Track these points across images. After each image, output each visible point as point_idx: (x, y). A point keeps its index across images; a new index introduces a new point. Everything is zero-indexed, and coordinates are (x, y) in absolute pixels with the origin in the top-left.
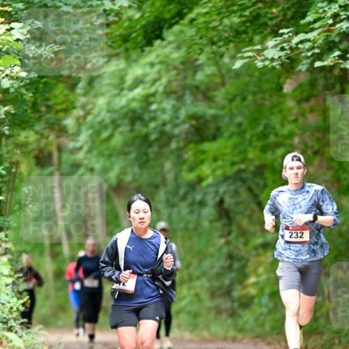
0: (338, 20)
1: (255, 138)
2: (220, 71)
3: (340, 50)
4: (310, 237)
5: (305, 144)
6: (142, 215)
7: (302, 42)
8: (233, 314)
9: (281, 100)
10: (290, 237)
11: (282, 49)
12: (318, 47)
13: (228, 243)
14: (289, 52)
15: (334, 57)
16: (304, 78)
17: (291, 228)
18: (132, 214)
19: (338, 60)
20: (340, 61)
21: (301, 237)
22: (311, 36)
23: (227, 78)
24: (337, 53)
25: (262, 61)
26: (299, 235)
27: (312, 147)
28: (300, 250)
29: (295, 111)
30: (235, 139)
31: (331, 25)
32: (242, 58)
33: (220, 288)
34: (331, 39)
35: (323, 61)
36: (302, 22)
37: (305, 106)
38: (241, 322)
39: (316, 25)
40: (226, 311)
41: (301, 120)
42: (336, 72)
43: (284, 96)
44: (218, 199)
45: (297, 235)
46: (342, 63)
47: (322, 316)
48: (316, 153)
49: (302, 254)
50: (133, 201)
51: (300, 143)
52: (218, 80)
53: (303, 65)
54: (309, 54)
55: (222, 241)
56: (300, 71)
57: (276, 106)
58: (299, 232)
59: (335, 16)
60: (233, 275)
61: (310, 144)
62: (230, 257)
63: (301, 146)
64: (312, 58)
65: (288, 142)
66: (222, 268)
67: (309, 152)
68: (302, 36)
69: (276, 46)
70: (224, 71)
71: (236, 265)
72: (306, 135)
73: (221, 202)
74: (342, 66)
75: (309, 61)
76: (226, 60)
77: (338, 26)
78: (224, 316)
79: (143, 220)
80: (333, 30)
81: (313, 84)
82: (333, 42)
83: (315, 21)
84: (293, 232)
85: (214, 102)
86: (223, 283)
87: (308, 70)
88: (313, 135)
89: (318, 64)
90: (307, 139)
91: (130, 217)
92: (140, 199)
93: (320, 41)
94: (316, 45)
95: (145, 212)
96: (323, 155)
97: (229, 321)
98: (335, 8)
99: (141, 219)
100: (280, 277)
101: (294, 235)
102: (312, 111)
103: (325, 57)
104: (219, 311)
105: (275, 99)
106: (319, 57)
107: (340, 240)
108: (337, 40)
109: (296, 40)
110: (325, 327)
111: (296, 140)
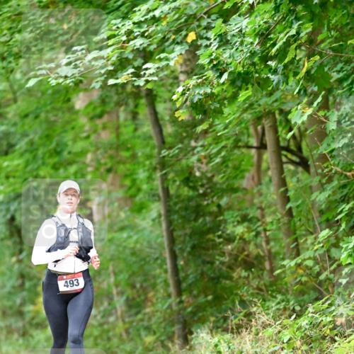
0: (131, 37)
1: (47, 155)
2: (11, 86)
3: (134, 67)
5: (98, 161)
8: (24, 334)
9: (74, 117)
12: (113, 65)
13: (20, 261)
15: (128, 74)
16: (96, 95)
19: (132, 77)
22: (105, 53)
23: (18, 94)
24: (132, 70)
27: (105, 164)
29: (87, 128)
30: (28, 156)
31: (124, 42)
33: (11, 308)
34: (125, 56)
35: (117, 79)
37: (99, 122)
38: (33, 342)
39: (110, 42)
40: (18, 330)
41: (93, 137)
42: (129, 88)
43: (77, 112)
44: (9, 216)
46: (135, 80)
47: (115, 336)
48: (109, 171)
51: (92, 160)
52: (10, 96)
53: (97, 82)
54: (103, 71)
55: (14, 259)
56: (94, 88)
57: (68, 122)
59: (129, 33)
60: (25, 293)
61: (103, 161)
62: (22, 276)
63: (94, 164)
64: (105, 76)
65: (78, 159)
66: (13, 287)
67: (102, 169)
70: (16, 87)
71: (28, 284)
72: (99, 152)
73: (13, 219)
74: (136, 84)
75: (103, 78)
76: (18, 76)
77: (132, 43)
78: (16, 336)
80: (127, 47)
81: (103, 101)
82: (127, 58)
83: (109, 38)
85: (6, 118)
86: (15, 302)
87: (102, 87)
88: (106, 152)
89: (111, 82)
90: (100, 157)
93: (114, 59)
94: (109, 62)
96: (116, 172)
97: (21, 341)
98: (128, 25)
102: (104, 128)
103: (119, 74)
104: (10, 331)
105: (67, 116)
106: (112, 74)
107: (134, 259)
108: (131, 57)
110: (118, 347)
111: (89, 157)
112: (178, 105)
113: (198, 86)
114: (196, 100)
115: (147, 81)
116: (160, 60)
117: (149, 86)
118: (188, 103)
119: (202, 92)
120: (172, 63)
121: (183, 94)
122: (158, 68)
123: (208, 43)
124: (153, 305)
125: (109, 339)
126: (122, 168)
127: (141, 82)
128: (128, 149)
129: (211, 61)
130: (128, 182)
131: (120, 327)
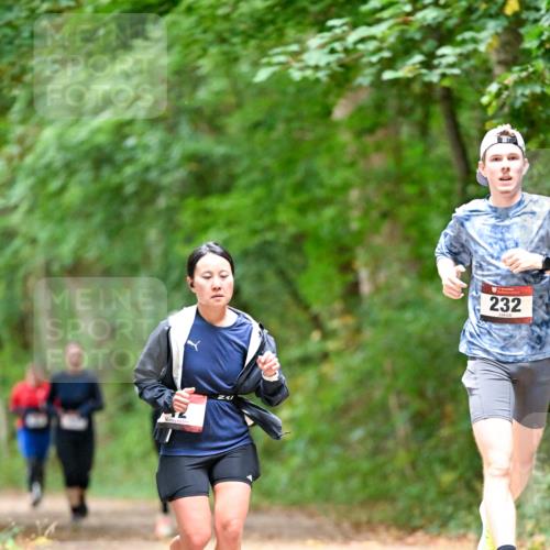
0: (419, 5)
1: (288, 192)
2: (234, 84)
3: (422, 53)
4: (534, 310)
5: (368, 200)
6: (217, 281)
7: (363, 40)
10: (492, 308)
11: (333, 51)
12: (389, 49)
14: (342, 55)
15: (414, 65)
16: (366, 97)
17: (494, 290)
18: (198, 279)
19: (420, 69)
20: (424, 71)
21: (514, 310)
22: (378, 30)
24: (418, 58)
25: (302, 69)
26: (512, 305)
27: (379, 205)
28: (511, 336)
29: (351, 149)
30: (259, 192)
31: (409, 14)
32: (269, 64)
34: (408, 35)
35: (396, 70)
36: (365, 8)
37: (369, 140)
38: (264, 481)
39: (385, 14)
41: (361, 165)
42: (417, 88)
43: (335, 125)
45: (506, 304)
46: (426, 74)
48: (385, 215)
49: (515, 345)
50: (200, 256)
51: (360, 200)
52: (231, 99)
53: (364, 76)
54: (374, 59)
56: (360, 86)
57: (322, 139)
58: (511, 298)
61: (375, 200)
63: (362, 204)
64: (379, 66)
65: (340, 197)
67: (375, 214)
68: (363, 31)
69: (322, 46)
70: (241, 86)
72: (369, 187)
74: (426, 79)
75: (373, 70)
76: (244, 67)
77: (419, 15)
79: (220, 293)
80: (411, 21)
81: (379, 107)
82: (412, 40)
83: (383, 8)
84: (500, 298)
85: (225, 134)
87: (373, 85)
88: (381, 186)
89: (388, 75)
90: (372, 195)
91: (192, 285)
92: (214, 252)
93: (392, 40)
94: (384, 45)
95: (223, 277)
96: (395, 219)
99: (214, 289)
100: (471, 389)
101: (501, 305)
102: (378, 148)
103: (399, 64)
105: (320, 130)
106: (389, 64)
108: (418, 36)
109: (353, 37)
110: (399, 489)
111: (354, 195)
112: (490, 112)
113: (521, 82)
114: (518, 104)
115: (444, 76)
116: (464, 42)
117: (446, 83)
118: (506, 110)
119: (527, 92)
120: (482, 48)
121: (498, 95)
122: (461, 55)
123: (537, 15)
124: (453, 423)
125: (385, 477)
126: (405, 213)
127: (434, 77)
128: (413, 182)
129: (542, 44)
130: (413, 233)
131: (402, 458)
